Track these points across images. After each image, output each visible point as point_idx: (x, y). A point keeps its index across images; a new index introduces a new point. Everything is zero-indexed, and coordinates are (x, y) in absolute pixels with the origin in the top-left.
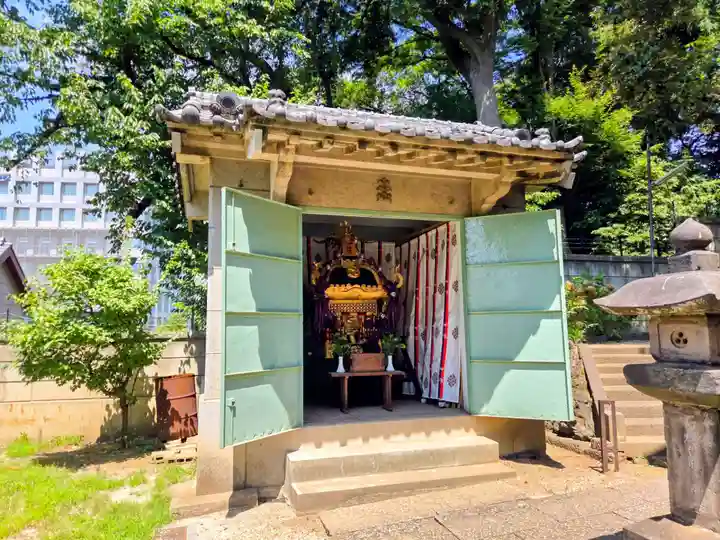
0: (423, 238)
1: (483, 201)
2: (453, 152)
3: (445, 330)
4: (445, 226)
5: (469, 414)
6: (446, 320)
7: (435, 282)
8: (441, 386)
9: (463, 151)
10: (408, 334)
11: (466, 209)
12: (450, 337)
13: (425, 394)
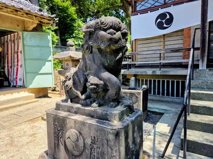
0: (9, 36)
1: (29, 27)
2: (17, 11)
3: (17, 65)
4: (17, 33)
5: (26, 88)
6: (18, 62)
7: (14, 50)
8: (16, 82)
9: (20, 11)
10: (5, 67)
11: (23, 28)
12: (19, 67)
13: (12, 84)
